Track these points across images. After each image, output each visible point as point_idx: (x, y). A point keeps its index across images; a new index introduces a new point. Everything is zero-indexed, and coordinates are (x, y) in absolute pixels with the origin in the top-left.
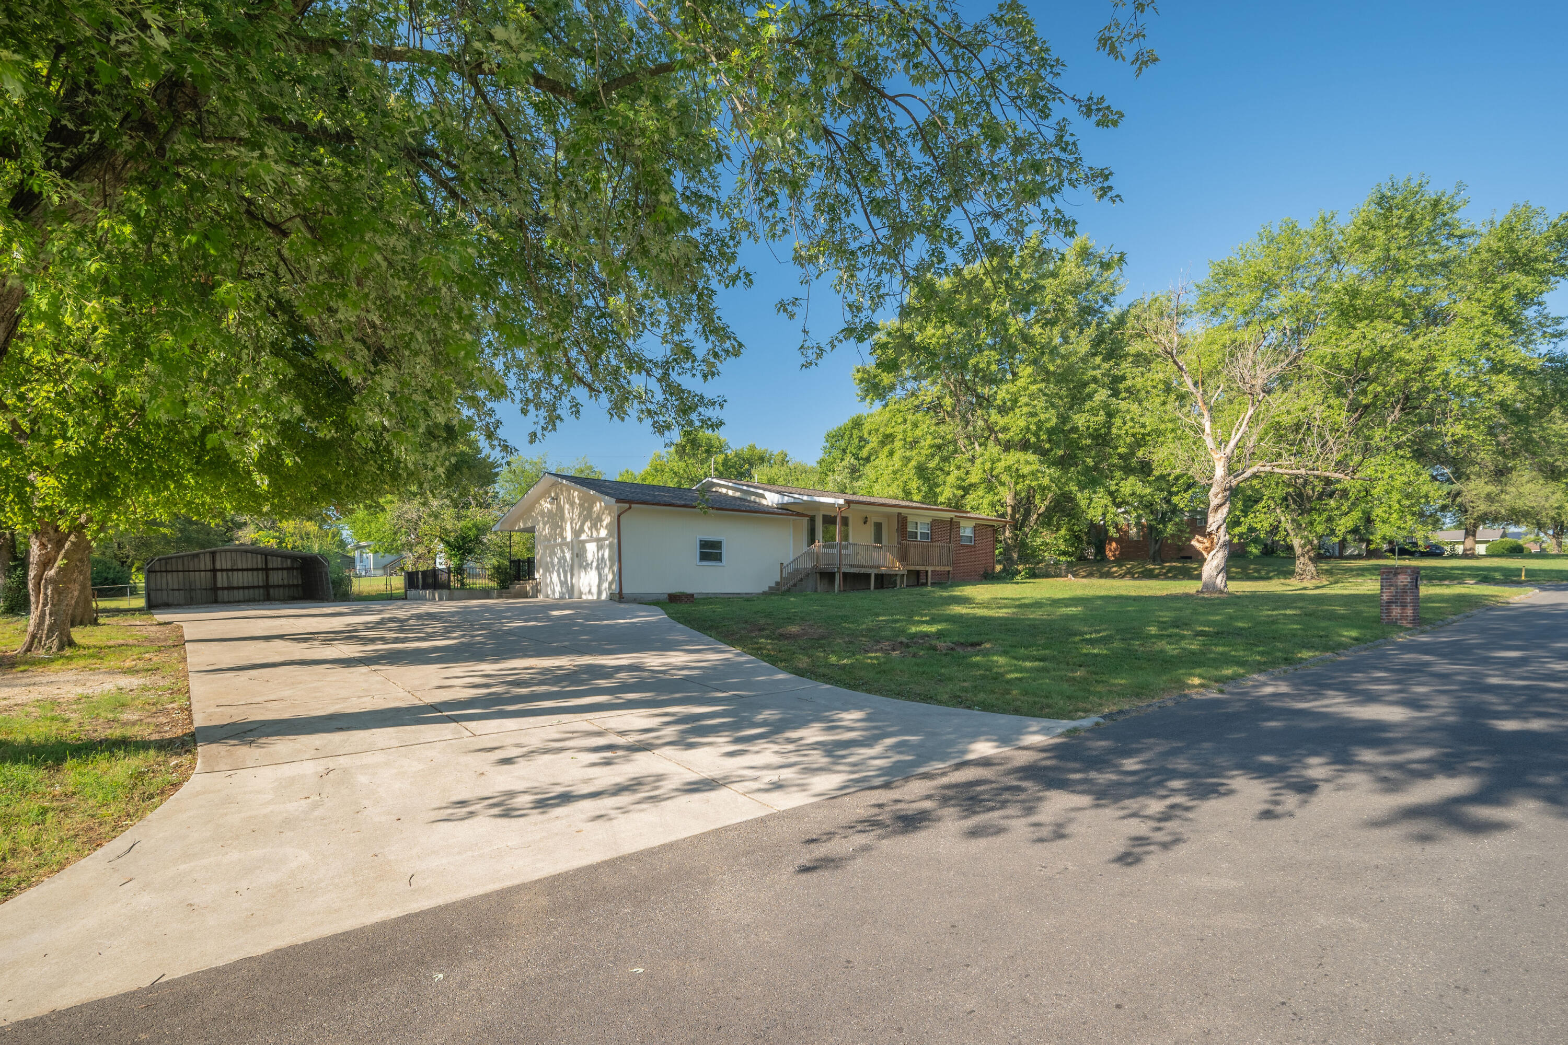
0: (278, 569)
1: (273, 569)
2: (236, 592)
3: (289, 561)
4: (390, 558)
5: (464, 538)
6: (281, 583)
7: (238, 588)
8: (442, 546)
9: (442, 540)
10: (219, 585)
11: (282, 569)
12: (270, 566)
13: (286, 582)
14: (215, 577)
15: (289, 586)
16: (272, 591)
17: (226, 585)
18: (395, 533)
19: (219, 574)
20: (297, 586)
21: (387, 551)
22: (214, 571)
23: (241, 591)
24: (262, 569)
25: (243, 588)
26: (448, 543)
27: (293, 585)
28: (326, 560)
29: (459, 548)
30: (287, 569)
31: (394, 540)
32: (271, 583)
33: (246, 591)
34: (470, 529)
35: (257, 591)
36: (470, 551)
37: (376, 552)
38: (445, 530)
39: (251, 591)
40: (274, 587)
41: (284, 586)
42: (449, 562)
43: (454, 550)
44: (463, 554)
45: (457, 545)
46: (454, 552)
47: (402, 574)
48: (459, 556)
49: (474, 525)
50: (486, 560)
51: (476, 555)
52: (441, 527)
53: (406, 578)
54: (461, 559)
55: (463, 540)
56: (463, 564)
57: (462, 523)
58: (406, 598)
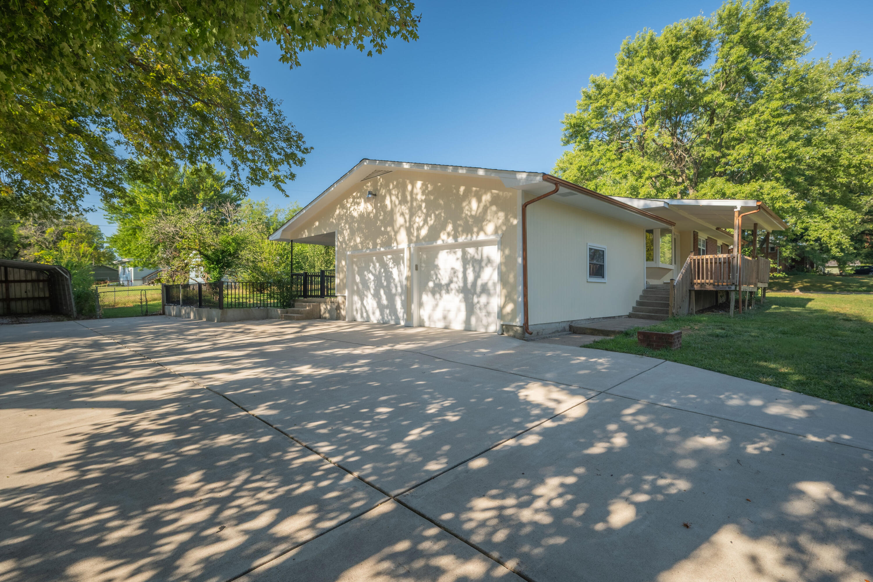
0: (20, 281)
1: (14, 281)
3: (34, 274)
4: (147, 271)
5: (223, 252)
6: (24, 295)
8: (198, 259)
9: (201, 253)
11: (26, 281)
12: (11, 278)
13: (30, 295)
15: (34, 299)
16: (13, 304)
18: (153, 251)
20: (44, 298)
21: (145, 265)
26: (207, 257)
27: (39, 298)
28: (68, 272)
29: (218, 262)
30: (32, 281)
31: (151, 256)
32: (12, 296)
34: (229, 244)
36: (229, 265)
37: (135, 266)
38: (204, 244)
40: (16, 300)
41: (28, 299)
42: (207, 276)
43: (213, 264)
44: (222, 267)
45: (217, 258)
46: (212, 266)
47: (159, 286)
48: (218, 270)
49: (233, 239)
50: (239, 274)
51: (235, 268)
52: (200, 241)
53: (162, 290)
54: (219, 273)
55: (222, 254)
56: (221, 277)
57: (221, 237)
58: (164, 313)
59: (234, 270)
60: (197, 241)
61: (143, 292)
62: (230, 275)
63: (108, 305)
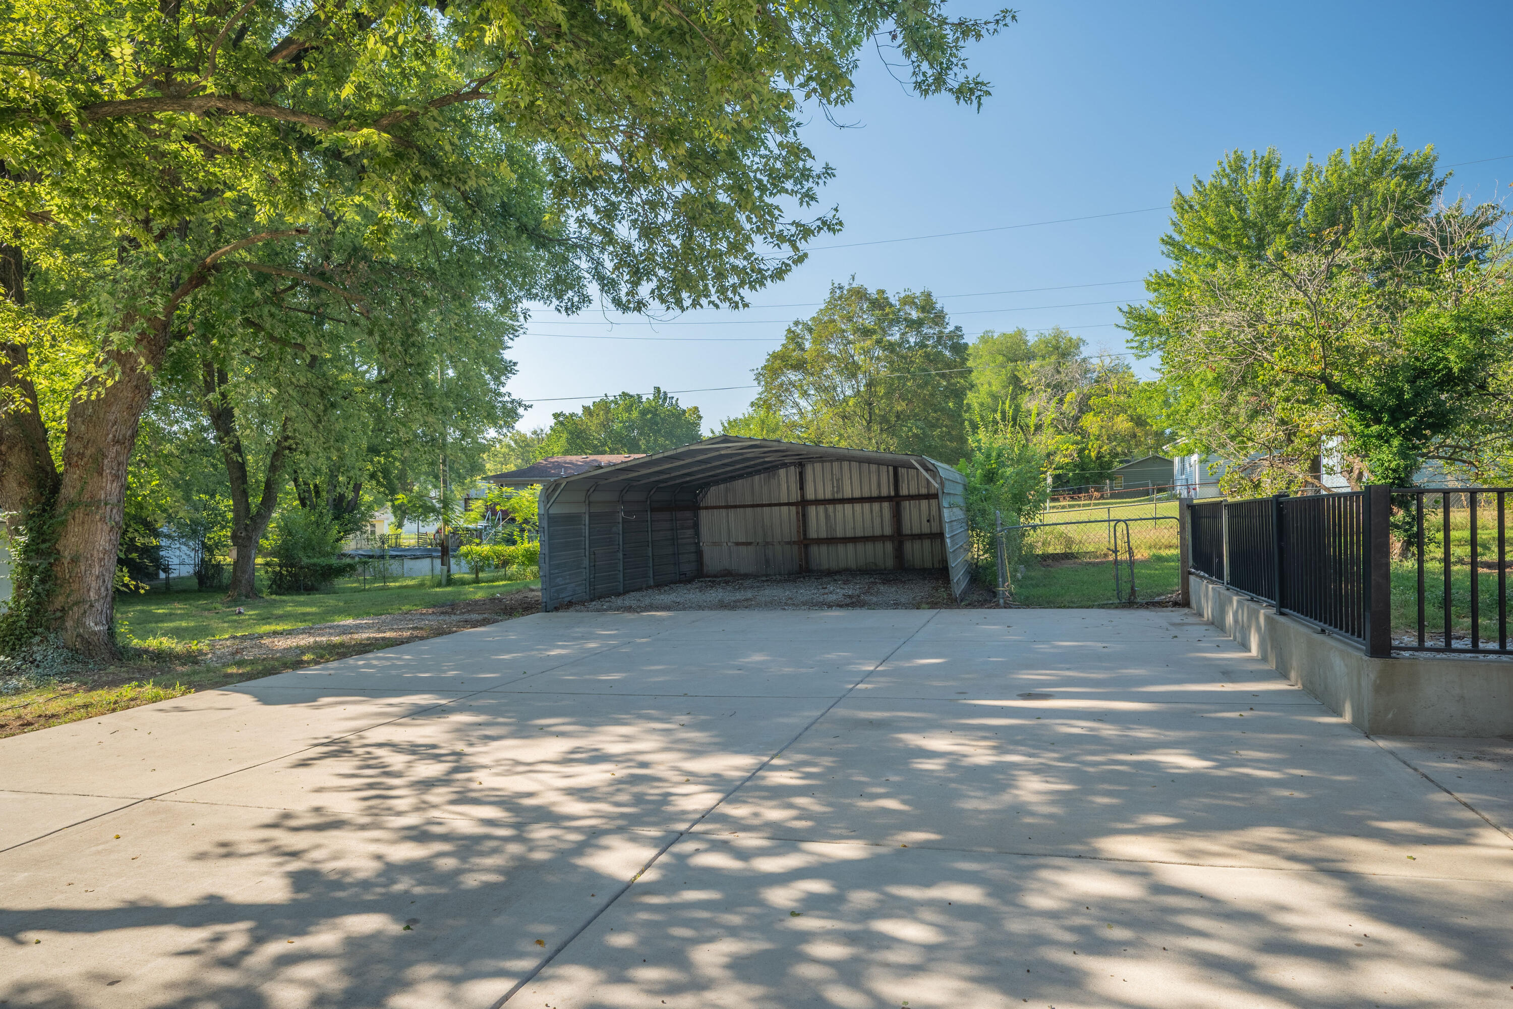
0: (919, 498)
1: (911, 497)
2: (841, 548)
5: (1419, 372)
7: (845, 540)
9: (1333, 388)
10: (813, 534)
11: (928, 497)
12: (904, 491)
13: (936, 527)
14: (803, 518)
16: (907, 547)
17: (823, 535)
19: (812, 510)
22: (803, 504)
23: (850, 547)
24: (888, 498)
25: (854, 540)
26: (1354, 399)
29: (1398, 413)
30: (937, 497)
32: (907, 529)
33: (860, 547)
34: (1444, 339)
35: (879, 546)
36: (1443, 423)
39: (869, 546)
40: (913, 537)
41: (932, 536)
42: (1358, 464)
43: (1379, 421)
44: (1415, 432)
45: (1392, 402)
46: (1375, 428)
47: (1172, 508)
48: (1396, 442)
49: (1458, 318)
50: (1488, 454)
51: (1468, 435)
52: (1324, 339)
53: (1182, 521)
54: (1403, 453)
55: (1412, 381)
56: (1410, 469)
57: (1409, 322)
58: (1184, 603)
59: (1464, 442)
60: (1314, 344)
61: (1121, 526)
62: (1451, 459)
63: (1093, 554)
